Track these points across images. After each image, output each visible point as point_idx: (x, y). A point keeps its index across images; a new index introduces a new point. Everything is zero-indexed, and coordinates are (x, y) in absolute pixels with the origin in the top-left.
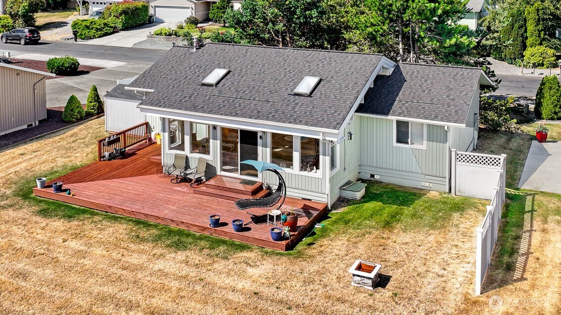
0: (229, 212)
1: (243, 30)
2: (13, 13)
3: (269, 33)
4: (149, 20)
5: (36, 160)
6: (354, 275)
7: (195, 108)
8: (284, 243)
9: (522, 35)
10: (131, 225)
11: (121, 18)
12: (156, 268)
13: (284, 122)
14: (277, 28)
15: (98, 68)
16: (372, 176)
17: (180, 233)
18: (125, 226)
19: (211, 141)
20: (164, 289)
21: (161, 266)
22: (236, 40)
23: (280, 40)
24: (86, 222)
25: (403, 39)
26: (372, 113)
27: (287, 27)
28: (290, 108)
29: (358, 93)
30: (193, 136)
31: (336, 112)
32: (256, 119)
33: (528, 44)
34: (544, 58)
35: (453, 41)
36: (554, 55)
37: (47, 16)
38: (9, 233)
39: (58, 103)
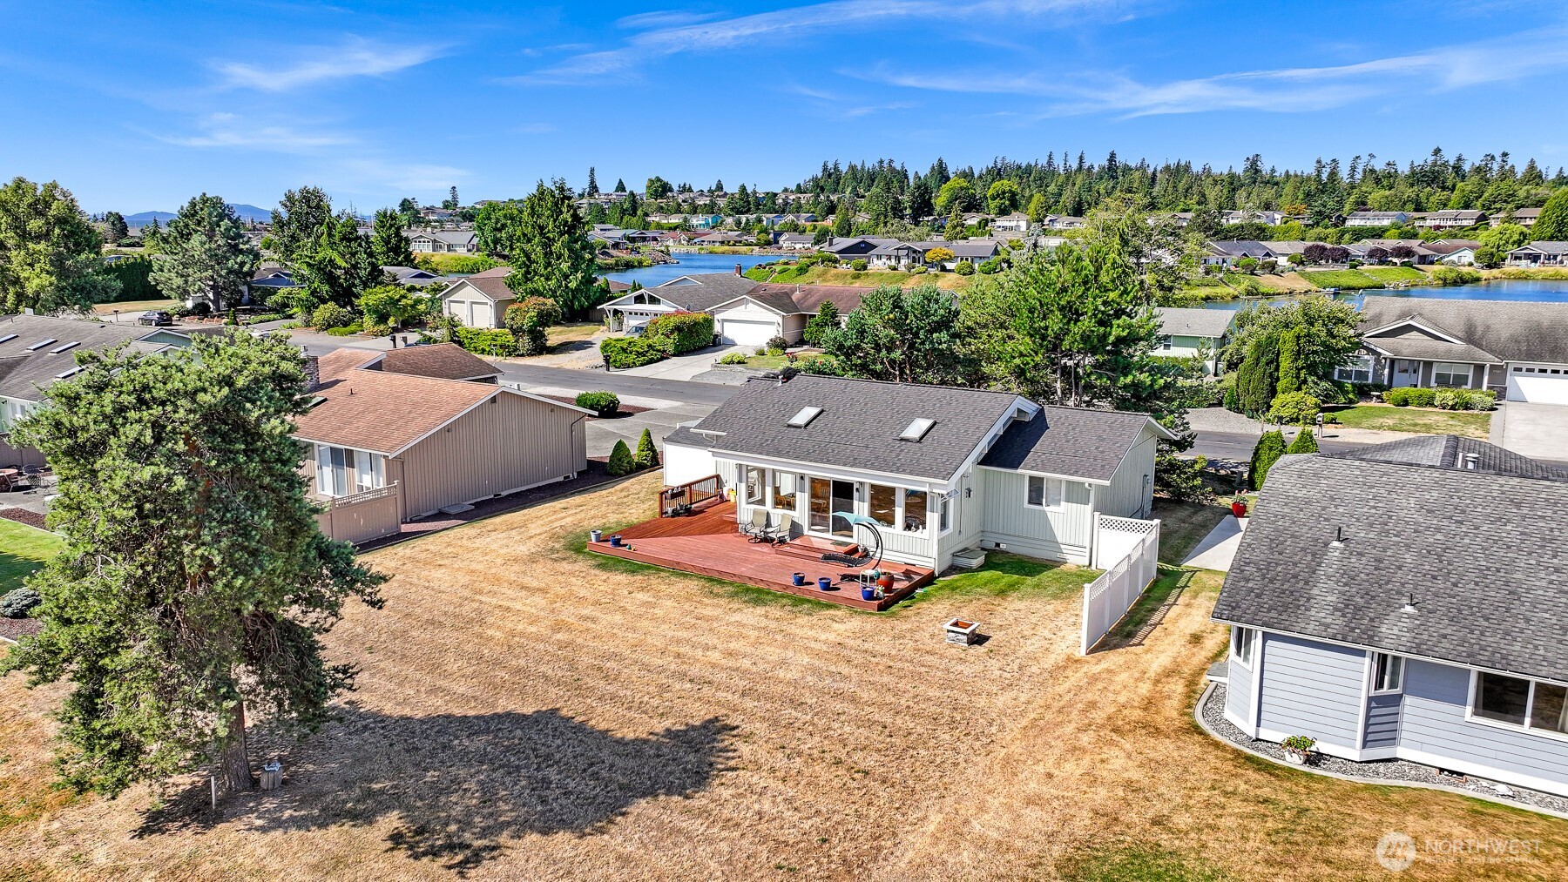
0: (815, 571)
1: (847, 358)
2: (515, 327)
3: (882, 363)
4: (714, 342)
5: (583, 515)
6: (948, 631)
7: (778, 453)
8: (876, 602)
9: (1271, 375)
10: (703, 582)
11: (672, 337)
12: (733, 619)
13: (884, 470)
14: (892, 356)
15: (645, 410)
16: (998, 545)
17: (759, 591)
18: (696, 582)
19: (798, 494)
20: (741, 636)
21: (737, 619)
22: (838, 371)
23: (897, 373)
24: (652, 577)
25: (1062, 375)
26: (998, 465)
27: (907, 356)
28: (894, 455)
29: (979, 440)
30: (777, 490)
31: (948, 460)
32: (851, 466)
33: (1279, 389)
34: (1300, 409)
35: (1129, 379)
36: (1317, 405)
37: (561, 332)
38: (568, 584)
39: (600, 451)
